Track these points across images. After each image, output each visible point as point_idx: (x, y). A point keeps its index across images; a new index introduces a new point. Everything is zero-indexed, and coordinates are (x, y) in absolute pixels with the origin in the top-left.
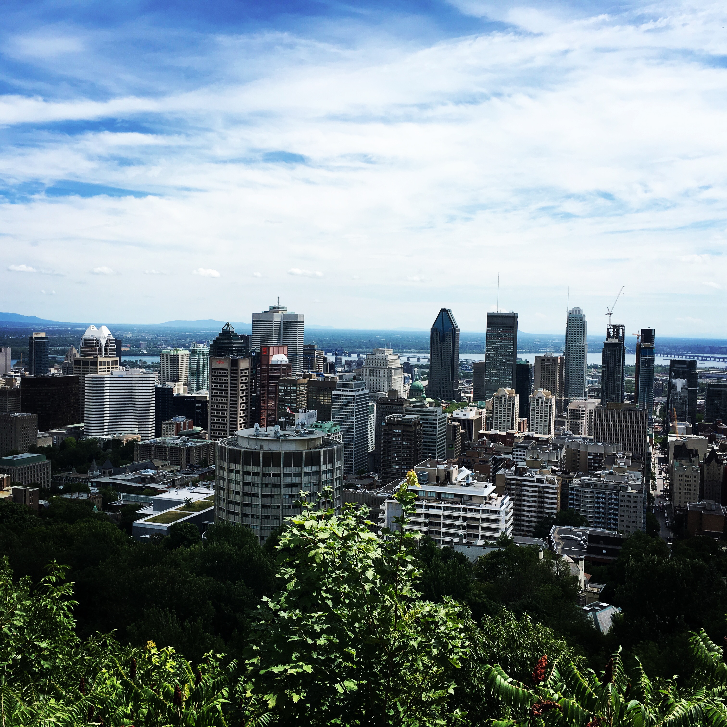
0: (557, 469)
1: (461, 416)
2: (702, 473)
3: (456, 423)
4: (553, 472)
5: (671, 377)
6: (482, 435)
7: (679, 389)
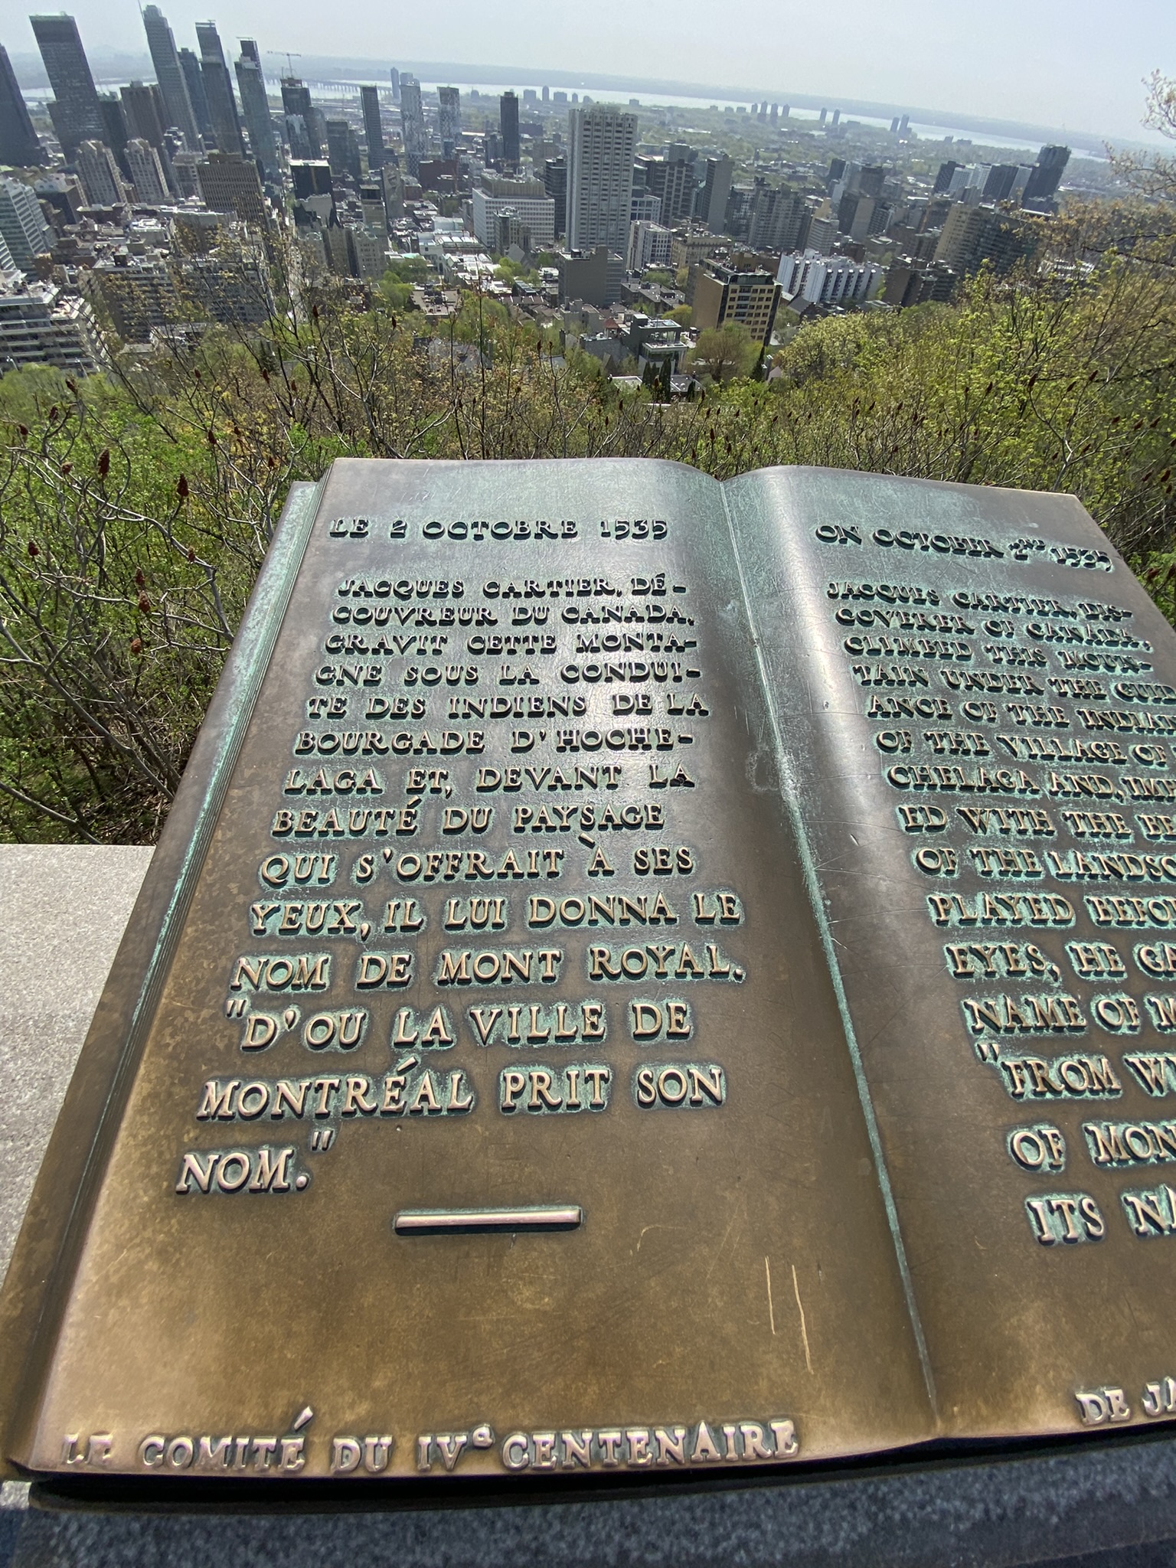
0: (166, 252)
1: (46, 188)
2: (325, 239)
3: (43, 201)
4: (164, 256)
5: (287, 113)
6: (81, 214)
7: (298, 130)
